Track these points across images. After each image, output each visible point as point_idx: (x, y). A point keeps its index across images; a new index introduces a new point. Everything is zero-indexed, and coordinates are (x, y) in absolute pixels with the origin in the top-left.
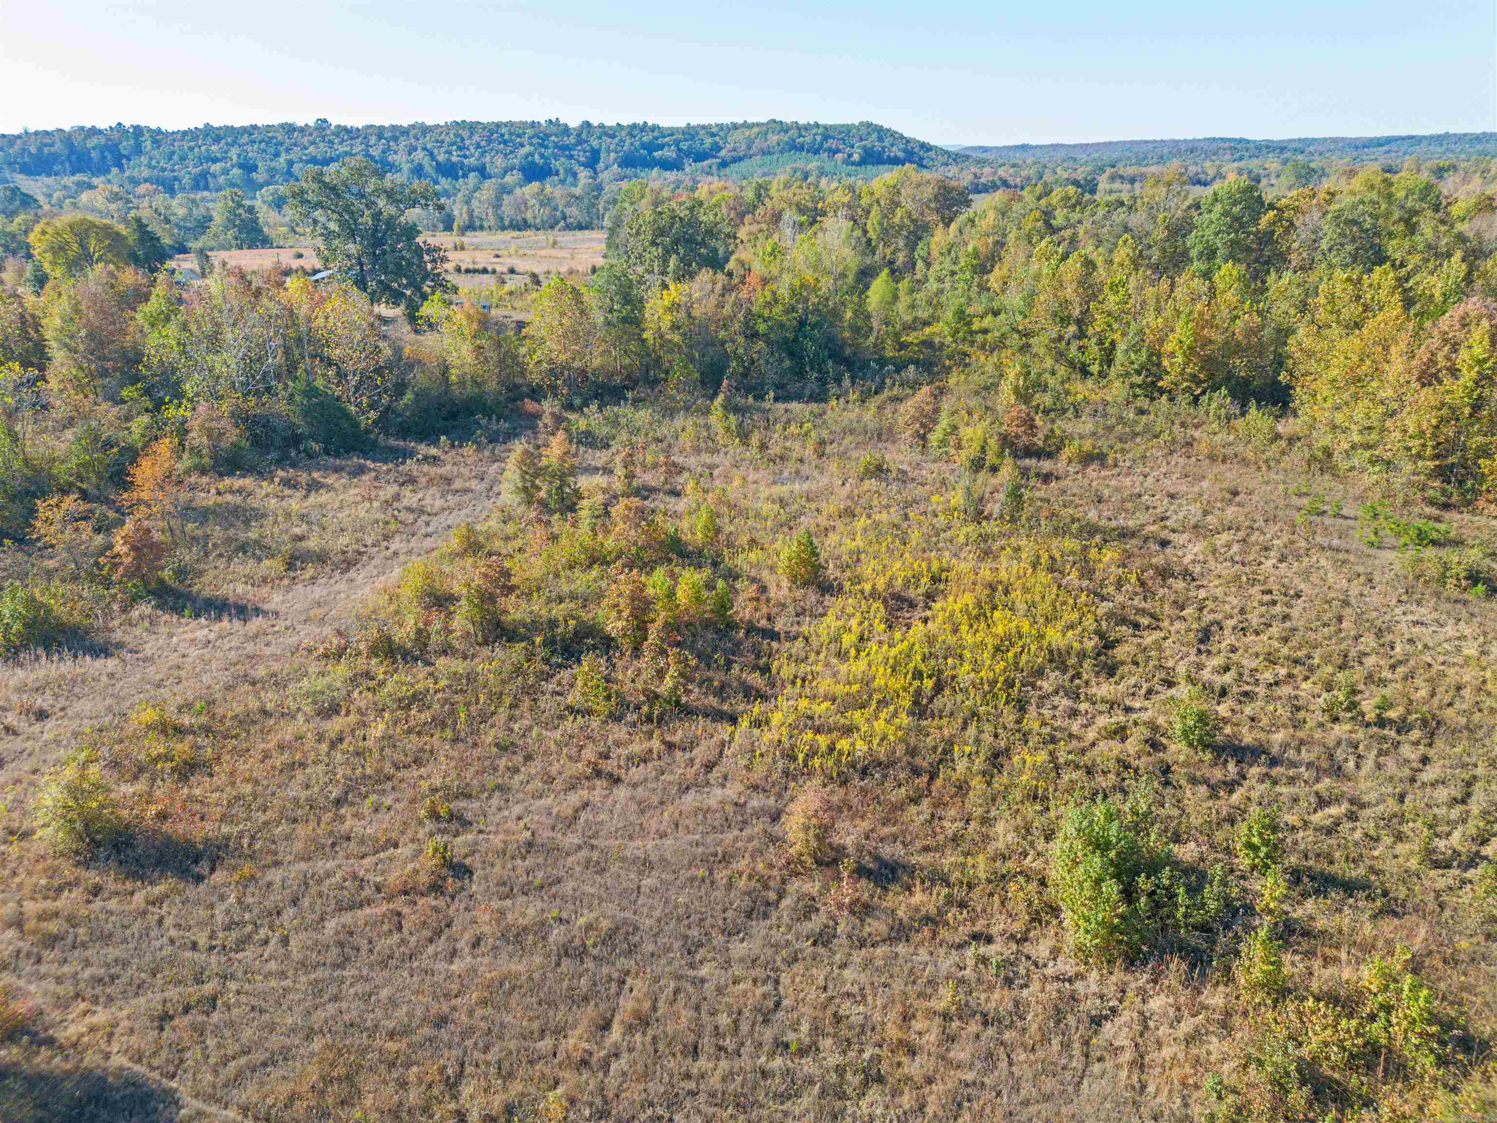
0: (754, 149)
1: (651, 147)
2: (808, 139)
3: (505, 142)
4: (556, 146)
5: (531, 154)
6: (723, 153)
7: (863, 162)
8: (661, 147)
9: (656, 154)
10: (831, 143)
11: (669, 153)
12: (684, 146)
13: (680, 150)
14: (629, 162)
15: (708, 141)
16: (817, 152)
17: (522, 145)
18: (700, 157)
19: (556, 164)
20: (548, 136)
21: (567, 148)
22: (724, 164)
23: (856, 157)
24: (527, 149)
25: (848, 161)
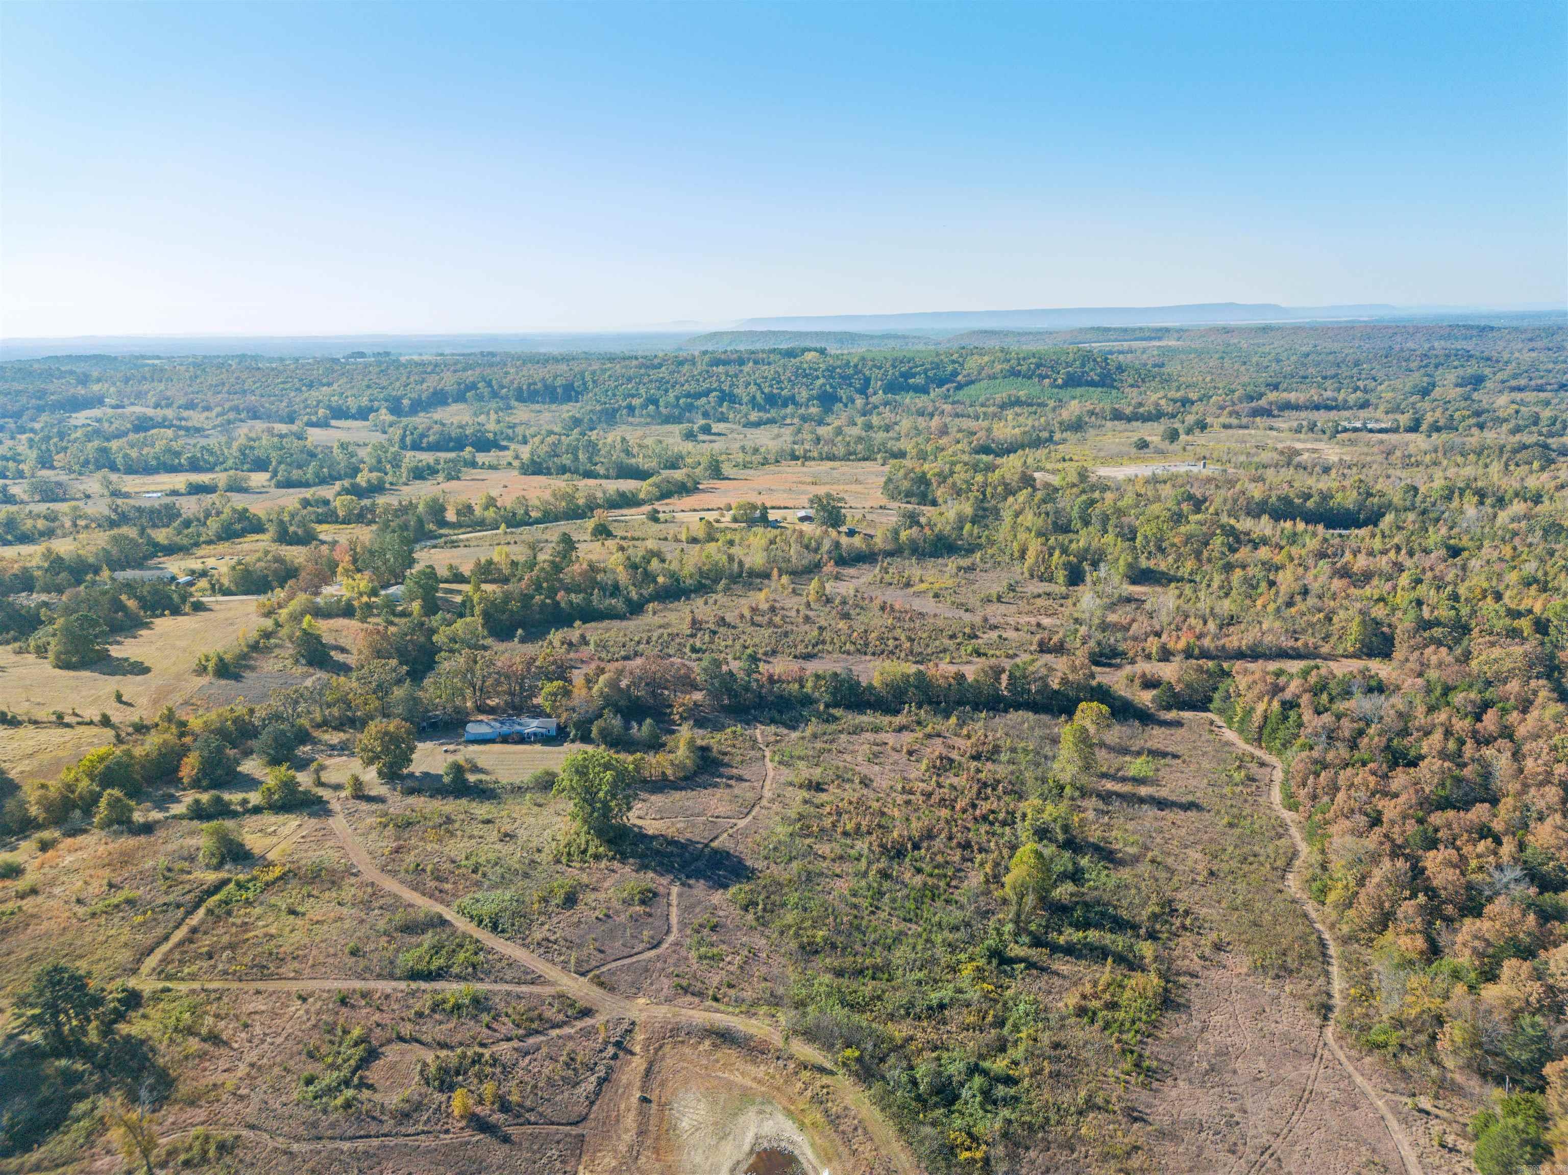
0: (983, 374)
1: (906, 375)
2: (1024, 368)
3: (806, 376)
4: (841, 377)
5: (824, 385)
6: (959, 378)
7: (1065, 385)
8: (914, 376)
9: (911, 381)
10: (1043, 371)
11: (919, 380)
12: (930, 374)
13: (927, 377)
14: (892, 387)
15: (950, 368)
16: (1030, 378)
17: (818, 378)
18: (941, 383)
19: (841, 393)
20: (835, 368)
21: (849, 377)
22: (960, 387)
23: (1060, 381)
24: (821, 381)
25: (1054, 385)
